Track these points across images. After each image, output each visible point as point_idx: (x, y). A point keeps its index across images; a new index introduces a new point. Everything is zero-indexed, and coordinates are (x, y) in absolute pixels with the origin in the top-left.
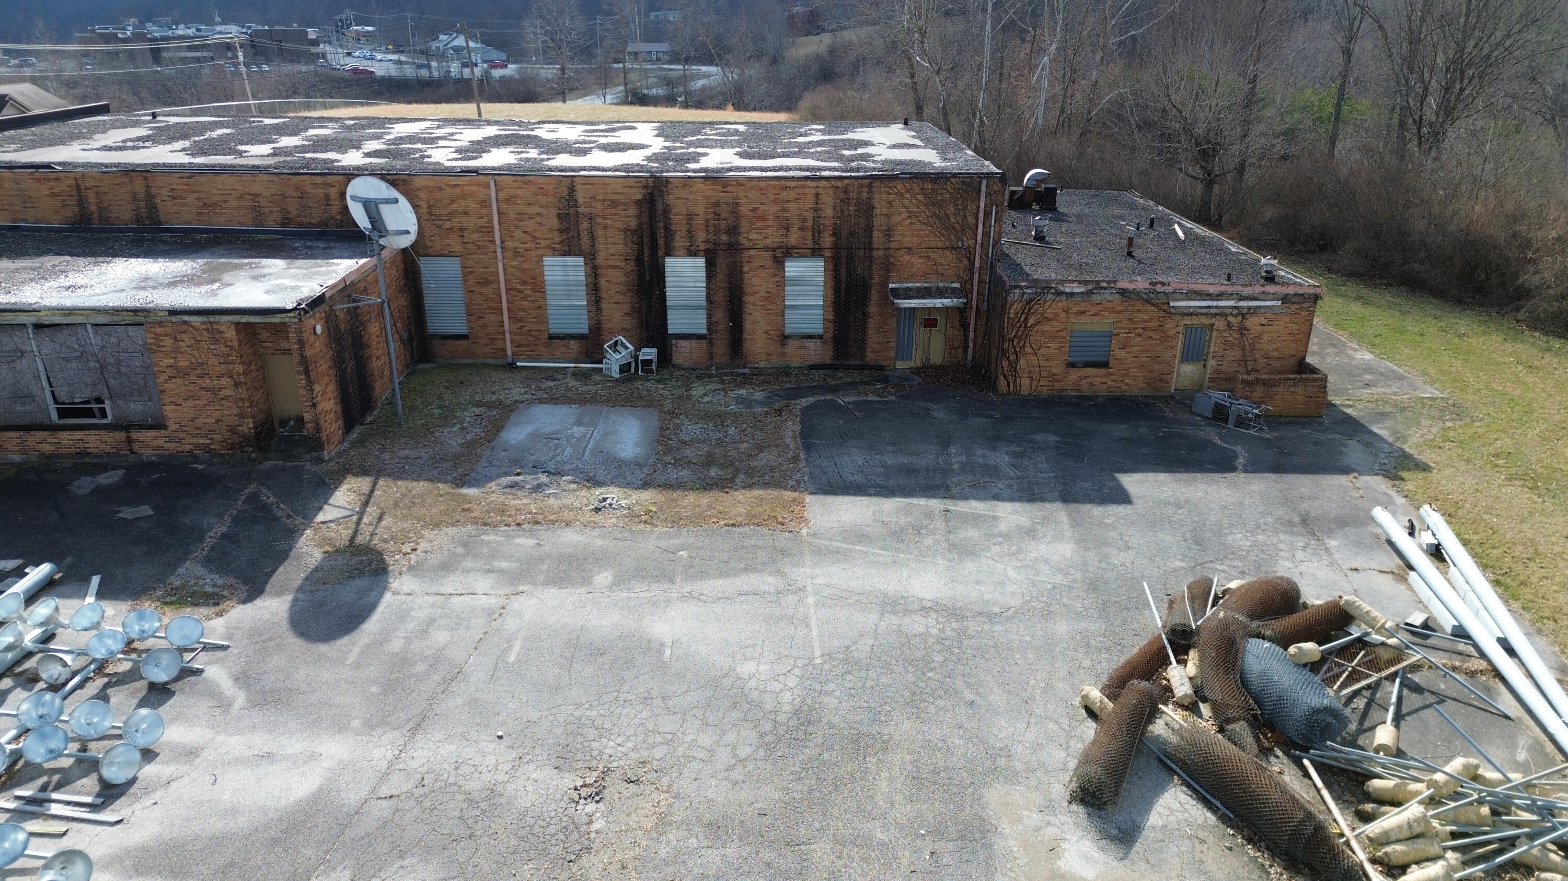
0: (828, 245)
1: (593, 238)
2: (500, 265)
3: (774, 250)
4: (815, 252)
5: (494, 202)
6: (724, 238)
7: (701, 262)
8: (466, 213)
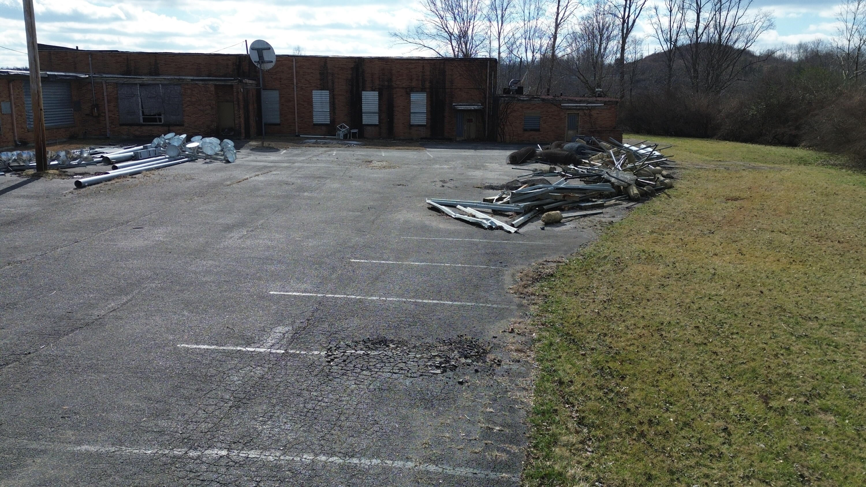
0: (428, 87)
1: (333, 83)
2: (295, 93)
3: (406, 88)
4: (422, 90)
5: (294, 67)
6: (386, 83)
7: (376, 93)
8: (283, 72)
